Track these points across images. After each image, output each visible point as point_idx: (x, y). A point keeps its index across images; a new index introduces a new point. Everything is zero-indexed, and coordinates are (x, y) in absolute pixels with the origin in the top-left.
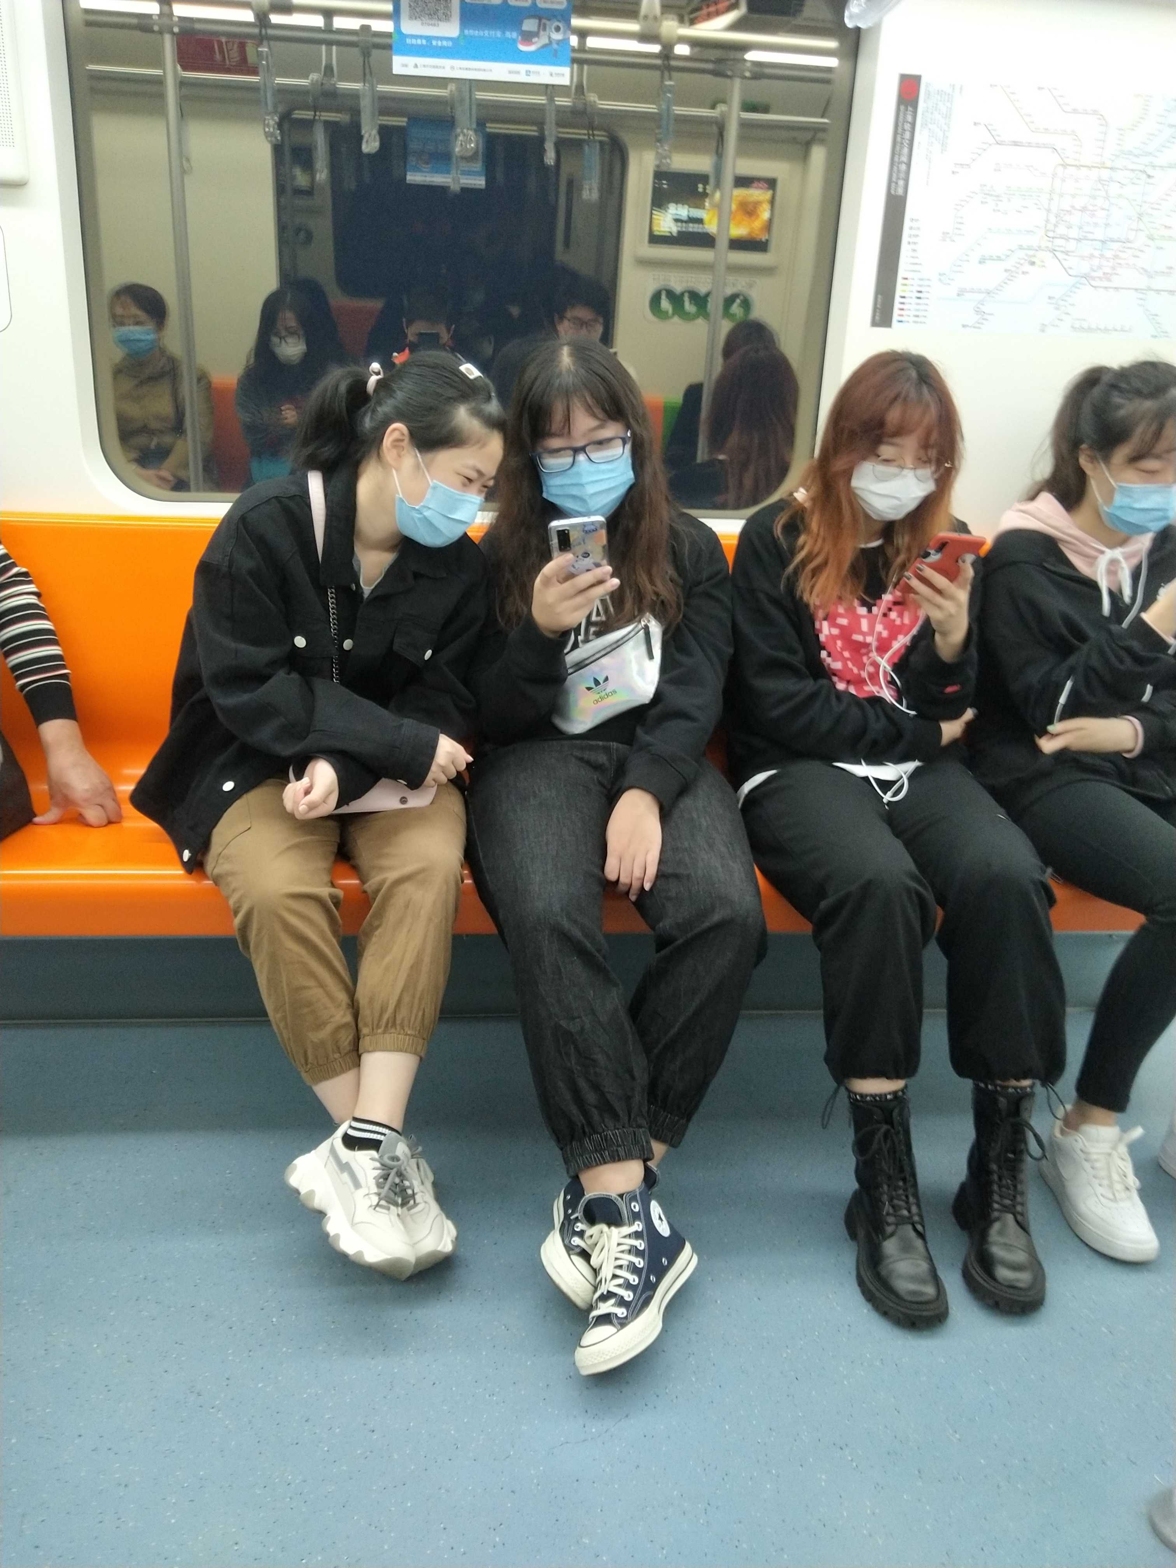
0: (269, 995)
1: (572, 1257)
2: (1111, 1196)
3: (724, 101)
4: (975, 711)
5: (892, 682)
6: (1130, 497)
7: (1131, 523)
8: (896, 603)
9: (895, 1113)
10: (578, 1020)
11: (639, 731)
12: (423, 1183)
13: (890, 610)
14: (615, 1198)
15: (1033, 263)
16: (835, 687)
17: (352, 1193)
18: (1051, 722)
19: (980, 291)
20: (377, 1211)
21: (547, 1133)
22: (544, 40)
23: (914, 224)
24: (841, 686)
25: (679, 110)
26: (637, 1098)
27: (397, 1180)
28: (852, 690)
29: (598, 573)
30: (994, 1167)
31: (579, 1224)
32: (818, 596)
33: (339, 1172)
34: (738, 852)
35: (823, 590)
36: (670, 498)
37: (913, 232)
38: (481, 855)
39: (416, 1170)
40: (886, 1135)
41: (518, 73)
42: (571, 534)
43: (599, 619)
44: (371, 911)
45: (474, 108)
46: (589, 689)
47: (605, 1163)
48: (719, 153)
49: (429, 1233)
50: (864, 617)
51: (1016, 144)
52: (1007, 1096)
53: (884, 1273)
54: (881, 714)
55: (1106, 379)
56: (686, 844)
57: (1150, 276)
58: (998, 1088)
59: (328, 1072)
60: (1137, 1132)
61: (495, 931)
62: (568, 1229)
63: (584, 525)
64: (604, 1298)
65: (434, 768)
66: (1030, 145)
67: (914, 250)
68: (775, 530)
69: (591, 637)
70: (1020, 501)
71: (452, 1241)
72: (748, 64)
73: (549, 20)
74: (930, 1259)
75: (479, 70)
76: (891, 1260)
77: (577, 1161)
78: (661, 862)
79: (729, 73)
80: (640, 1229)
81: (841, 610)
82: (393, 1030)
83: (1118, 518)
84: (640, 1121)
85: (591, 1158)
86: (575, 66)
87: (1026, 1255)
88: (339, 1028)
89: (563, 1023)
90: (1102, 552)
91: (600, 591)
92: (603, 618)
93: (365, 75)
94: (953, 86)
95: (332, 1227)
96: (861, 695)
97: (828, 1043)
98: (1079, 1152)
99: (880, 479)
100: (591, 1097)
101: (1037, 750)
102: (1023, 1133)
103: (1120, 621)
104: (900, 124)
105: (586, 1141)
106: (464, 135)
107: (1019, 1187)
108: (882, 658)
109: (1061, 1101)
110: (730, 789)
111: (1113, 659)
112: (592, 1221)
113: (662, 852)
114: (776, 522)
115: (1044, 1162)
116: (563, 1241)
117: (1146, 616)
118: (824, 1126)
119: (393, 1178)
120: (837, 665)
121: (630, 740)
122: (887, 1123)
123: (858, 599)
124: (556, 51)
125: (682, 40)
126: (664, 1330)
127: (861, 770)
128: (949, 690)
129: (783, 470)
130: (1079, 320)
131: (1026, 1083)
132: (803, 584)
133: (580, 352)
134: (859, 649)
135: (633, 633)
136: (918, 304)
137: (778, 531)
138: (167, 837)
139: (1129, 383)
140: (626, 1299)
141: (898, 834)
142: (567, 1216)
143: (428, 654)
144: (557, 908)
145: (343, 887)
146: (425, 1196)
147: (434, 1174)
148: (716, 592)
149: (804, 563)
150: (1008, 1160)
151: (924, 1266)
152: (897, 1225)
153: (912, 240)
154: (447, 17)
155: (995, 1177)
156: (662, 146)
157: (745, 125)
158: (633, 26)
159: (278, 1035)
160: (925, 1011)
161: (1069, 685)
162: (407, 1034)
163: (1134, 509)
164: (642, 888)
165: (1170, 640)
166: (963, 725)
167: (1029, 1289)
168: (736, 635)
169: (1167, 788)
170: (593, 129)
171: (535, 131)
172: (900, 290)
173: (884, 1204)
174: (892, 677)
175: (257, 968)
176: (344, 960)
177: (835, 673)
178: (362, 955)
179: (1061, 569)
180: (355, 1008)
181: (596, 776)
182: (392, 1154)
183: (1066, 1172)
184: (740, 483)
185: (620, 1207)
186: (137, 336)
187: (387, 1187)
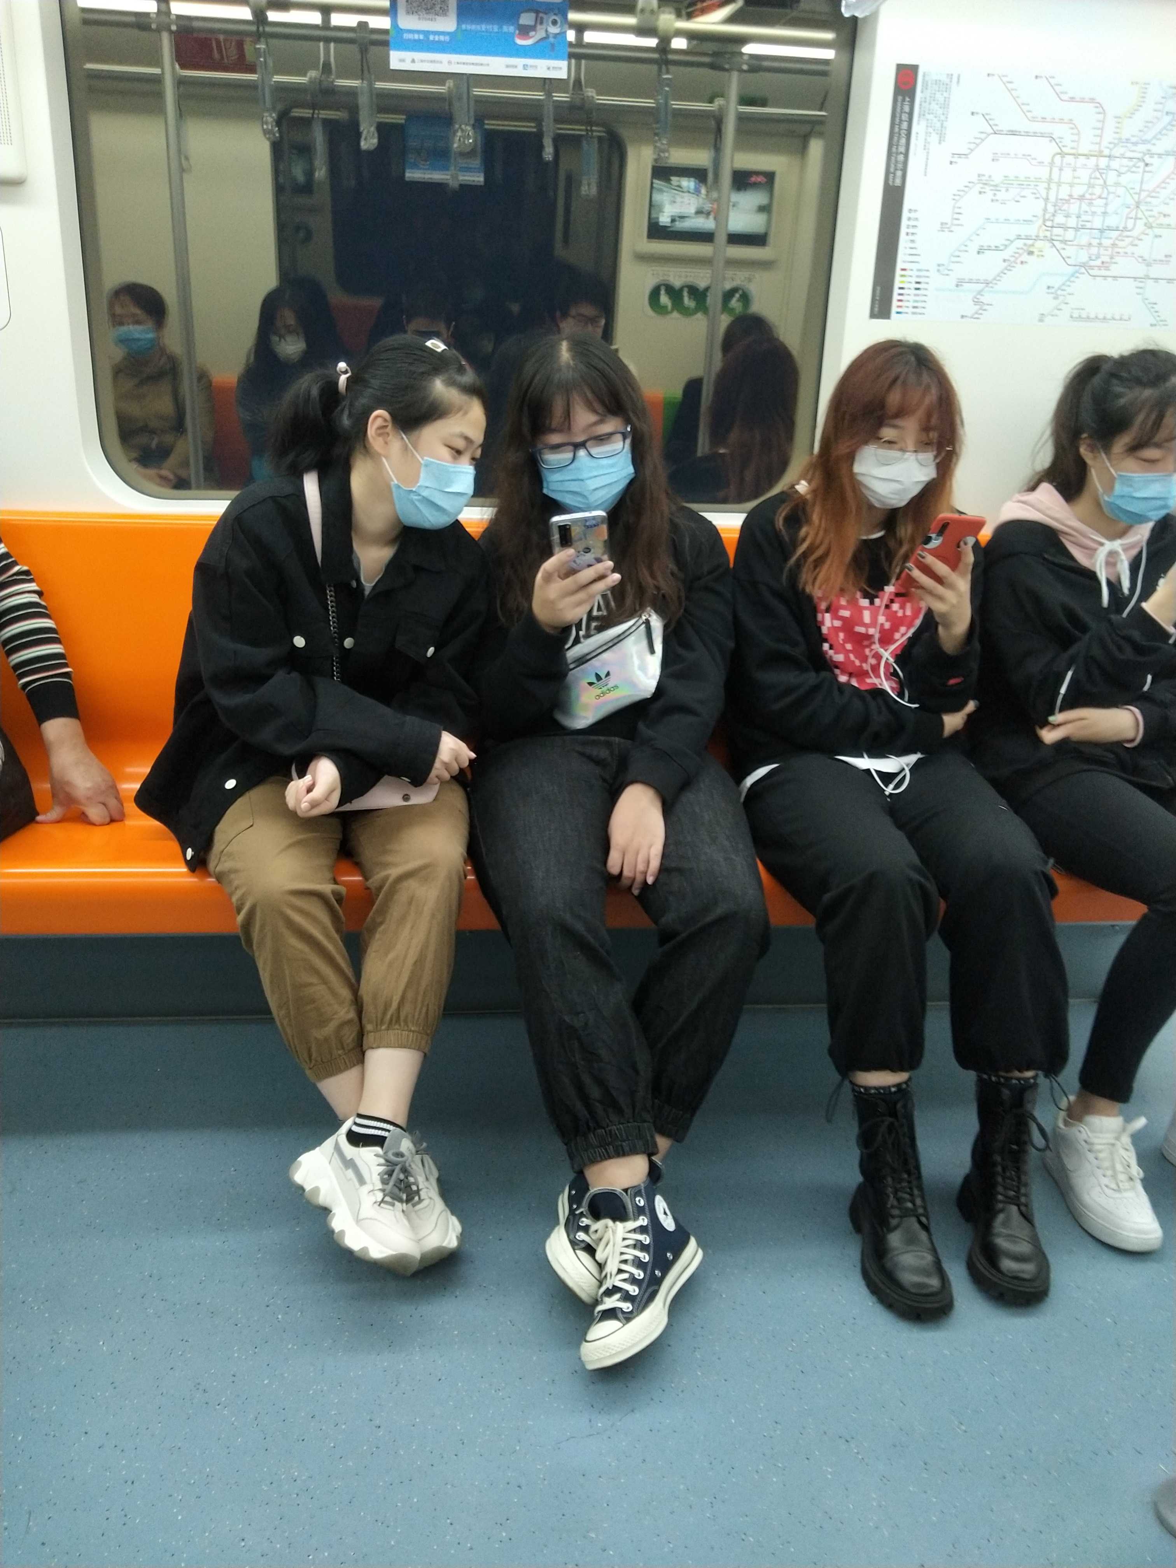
0: (273, 992)
1: (577, 1251)
2: (1114, 1186)
3: (722, 95)
4: (977, 703)
5: (895, 674)
6: (1131, 486)
7: (1132, 513)
8: (897, 595)
9: (899, 1106)
10: (582, 1015)
11: (641, 726)
12: (427, 1179)
13: (892, 601)
14: (621, 1193)
15: (1031, 253)
16: (837, 680)
17: (357, 1189)
18: (1052, 713)
19: (978, 282)
20: (382, 1208)
22: (540, 34)
23: (912, 215)
24: (843, 679)
25: (676, 104)
26: (641, 1092)
27: (402, 1176)
28: (854, 683)
29: (600, 568)
30: (998, 1158)
31: (584, 1219)
32: (820, 588)
33: (344, 1168)
34: (741, 846)
35: (827, 580)
36: (670, 492)
37: (912, 223)
38: (484, 850)
39: (421, 1166)
40: (891, 1128)
41: (515, 67)
42: (573, 528)
43: (600, 613)
44: (375, 907)
45: (472, 103)
46: (591, 684)
47: (610, 1158)
48: (717, 148)
49: (433, 1230)
50: (866, 608)
51: (1013, 133)
52: (1010, 1087)
53: (888, 1265)
54: (881, 706)
55: (1106, 367)
56: (689, 839)
57: (1149, 265)
58: (1002, 1080)
59: (332, 1068)
60: (1141, 1122)
62: (572, 1225)
63: (585, 520)
64: (609, 1293)
65: (437, 764)
66: (1027, 134)
67: (912, 241)
68: (776, 523)
69: (592, 632)
70: (1019, 492)
71: (457, 1237)
72: (746, 58)
73: (546, 14)
74: (934, 1251)
75: (477, 64)
76: (896, 1253)
77: (582, 1157)
78: (664, 856)
79: (727, 66)
80: (645, 1224)
81: (843, 602)
82: (397, 1027)
83: (1119, 508)
84: (647, 1116)
85: (595, 1152)
86: (573, 61)
87: (1030, 1245)
88: (343, 1025)
89: (567, 1018)
90: (1102, 544)
91: (601, 586)
92: (604, 613)
93: (362, 71)
94: (950, 76)
95: (338, 1223)
96: (863, 688)
97: (832, 1037)
98: (1083, 1143)
99: (882, 464)
100: (595, 1092)
101: (1039, 740)
102: (1026, 1125)
103: (1120, 611)
104: (898, 115)
105: (591, 1137)
106: (463, 131)
107: (1023, 1177)
108: (886, 650)
109: (1064, 1092)
110: (731, 783)
111: (1113, 648)
112: (596, 1215)
113: (666, 845)
114: (778, 515)
115: (1048, 1153)
116: (568, 1236)
117: (1144, 605)
118: (829, 1120)
119: (398, 1174)
120: (839, 658)
121: (631, 734)
122: (890, 1116)
123: (860, 590)
124: (553, 45)
125: (679, 33)
126: (669, 1325)
127: (863, 763)
128: (952, 682)
129: (784, 464)
130: (1078, 309)
131: (1029, 1074)
132: (805, 576)
133: (579, 347)
134: (861, 641)
135: (634, 628)
136: (917, 295)
137: (780, 523)
138: (172, 835)
139: (1129, 372)
140: (632, 1293)
141: (900, 826)
142: (572, 1211)
143: (431, 650)
144: (559, 903)
146: (429, 1192)
147: (439, 1170)
148: (717, 586)
149: (805, 555)
150: (1012, 1151)
151: (929, 1258)
152: (901, 1217)
153: (911, 230)
154: (444, 12)
155: (999, 1169)
156: (660, 140)
157: (742, 119)
158: (630, 20)
159: (282, 1033)
161: (1070, 674)
162: (411, 1031)
163: (1134, 498)
164: (645, 882)
165: (1171, 629)
166: (965, 717)
167: (1033, 1280)
168: (738, 629)
169: (1169, 778)
170: (591, 124)
171: (535, 127)
172: (898, 282)
173: (888, 1197)
174: (895, 669)
175: (260, 965)
176: (348, 958)
177: (837, 665)
178: (365, 952)
179: (1063, 561)
180: (358, 1004)
181: (598, 770)
182: (395, 1151)
183: (1070, 1163)
184: (742, 480)
185: (624, 1200)
186: (137, 335)
187: (391, 1183)
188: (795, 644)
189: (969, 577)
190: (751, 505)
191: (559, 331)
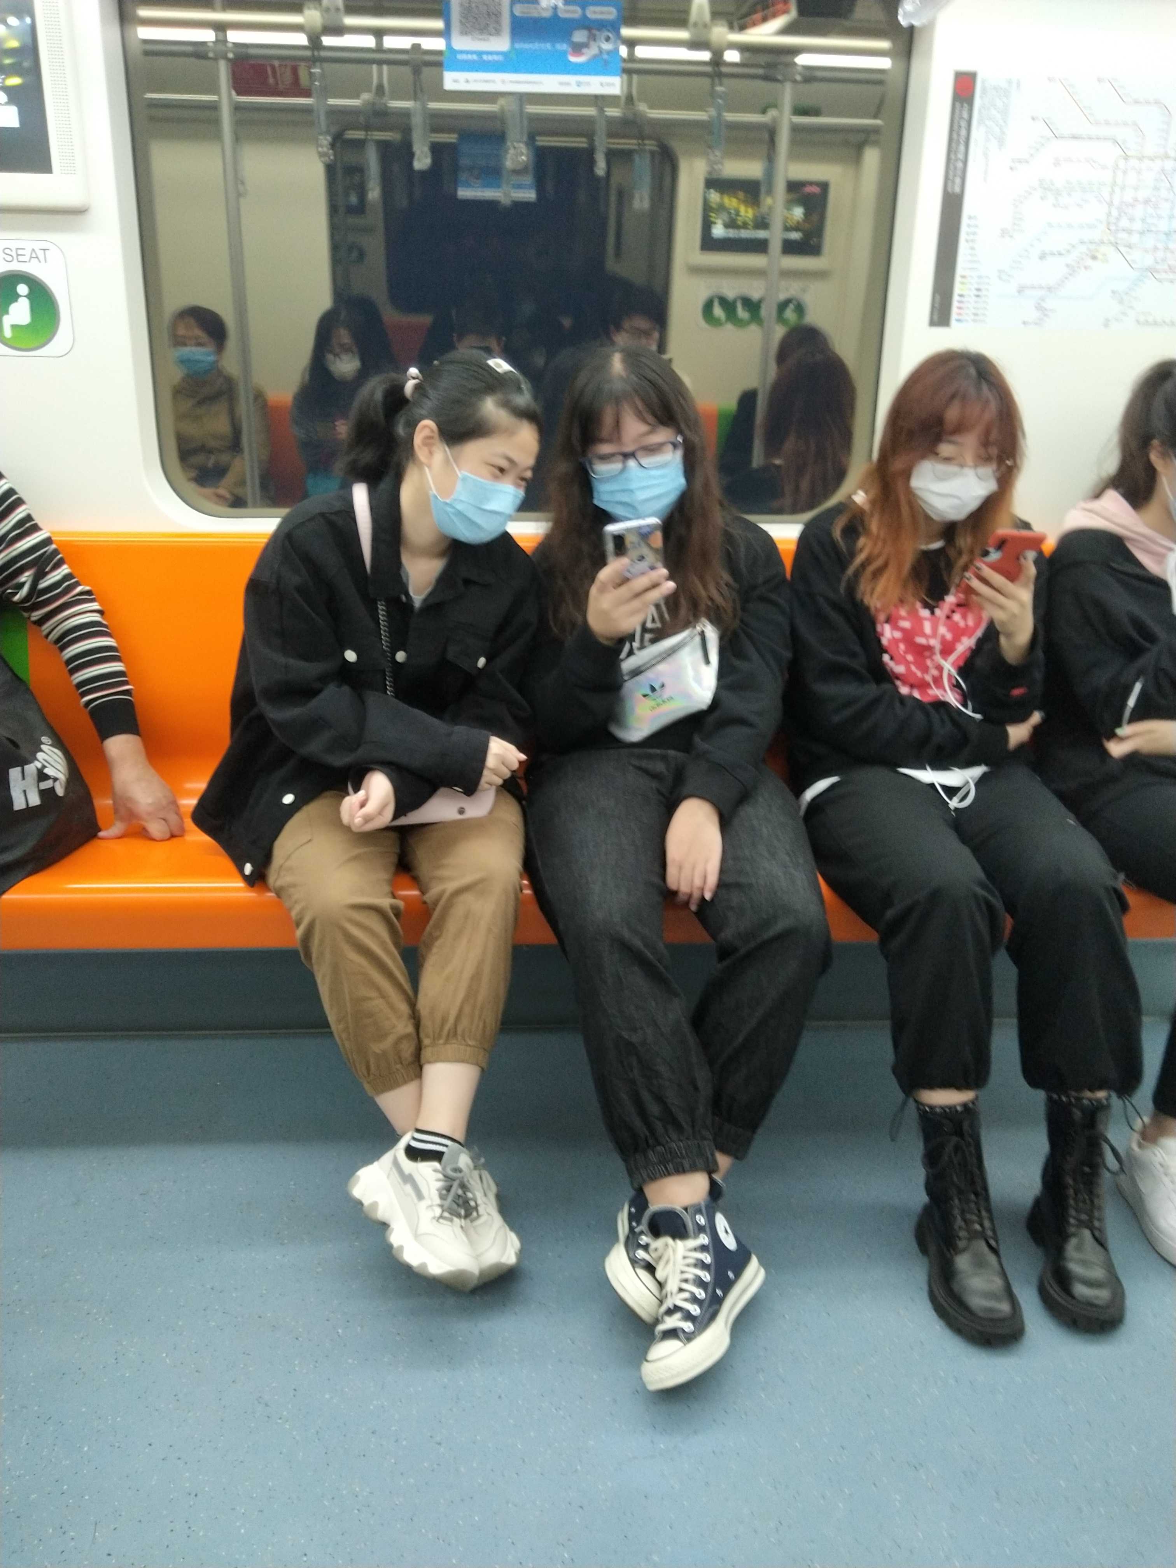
0: (332, 1004)
1: (637, 1270)
3: (775, 106)
4: (1043, 714)
5: (958, 686)
8: (959, 605)
9: (966, 1125)
10: (640, 1031)
11: (697, 739)
12: (485, 1195)
13: (953, 612)
14: (681, 1211)
15: (1094, 258)
16: (898, 692)
17: (416, 1205)
18: (1119, 724)
19: (1041, 287)
20: (440, 1223)
21: (611, 1145)
22: (593, 51)
23: (973, 222)
24: (904, 690)
25: (730, 117)
26: (701, 1109)
27: (460, 1192)
28: (916, 694)
29: (653, 576)
30: (1070, 1181)
31: (643, 1237)
32: (878, 599)
33: (402, 1184)
34: (801, 861)
35: (884, 592)
36: (725, 504)
37: (972, 230)
38: (540, 863)
39: (479, 1181)
40: (957, 1148)
41: (568, 84)
42: (626, 538)
43: (654, 625)
44: (431, 922)
45: (525, 123)
46: (645, 696)
47: (669, 1174)
48: (770, 158)
49: (491, 1246)
50: (926, 619)
51: (1074, 137)
52: (1083, 1110)
53: (956, 1287)
54: (946, 718)
56: (747, 853)
58: (1073, 1100)
59: (390, 1083)
61: (554, 941)
62: (632, 1242)
63: (640, 528)
64: (670, 1312)
66: (1089, 138)
67: (973, 248)
68: (833, 533)
69: (646, 643)
70: (1084, 499)
71: (516, 1253)
72: (799, 69)
73: (599, 30)
74: (1004, 1275)
75: (530, 83)
76: (964, 1275)
77: (641, 1173)
78: (722, 871)
79: (780, 77)
80: (706, 1242)
81: (903, 612)
82: (454, 1041)
84: (705, 1133)
85: (655, 1170)
86: (626, 76)
87: (1104, 1271)
88: (400, 1039)
89: (625, 1035)
90: (1171, 549)
91: (656, 595)
92: (658, 625)
93: (416, 92)
94: (1010, 82)
95: (396, 1238)
96: (926, 699)
97: (895, 1055)
98: (1158, 1166)
99: (941, 478)
100: (654, 1109)
101: (1105, 753)
102: (1099, 1147)
104: (956, 121)
105: (651, 1154)
106: (515, 148)
107: (1096, 1201)
108: (947, 661)
109: (1138, 1113)
110: (790, 796)
112: (656, 1231)
113: (724, 860)
114: (835, 525)
115: (1122, 1177)
116: (628, 1254)
119: (456, 1190)
120: (900, 669)
121: (687, 747)
122: (957, 1135)
123: (920, 601)
124: (607, 62)
125: (733, 46)
127: (927, 776)
128: (1015, 692)
129: (840, 475)
130: (1144, 314)
131: (1101, 1094)
132: (864, 586)
133: (632, 358)
134: (922, 652)
135: (688, 639)
136: (976, 302)
137: (837, 533)
140: (694, 1313)
141: (964, 839)
142: (631, 1229)
143: (482, 662)
144: (617, 918)
145: (404, 898)
146: (488, 1207)
147: (497, 1185)
148: (773, 596)
149: (864, 566)
150: (1084, 1174)
151: (998, 1282)
152: (969, 1239)
153: (970, 238)
154: (498, 32)
155: (1071, 1192)
156: (713, 153)
157: (796, 129)
158: (682, 34)
159: (340, 1046)
160: (996, 1020)
161: (1138, 687)
162: (468, 1045)
164: (703, 899)
166: (1030, 729)
167: (1108, 1307)
168: (795, 639)
170: (643, 138)
171: (585, 143)
172: (958, 289)
173: (955, 1218)
174: (957, 681)
175: (319, 979)
176: (405, 971)
177: (898, 677)
178: (422, 966)
179: (1129, 568)
180: (416, 1019)
181: (654, 784)
182: (454, 1166)
183: (1145, 1187)
184: (797, 489)
185: (685, 1219)
186: (198, 357)
187: (450, 1198)
188: (853, 655)
189: (1032, 587)
190: (809, 515)
191: (613, 343)
